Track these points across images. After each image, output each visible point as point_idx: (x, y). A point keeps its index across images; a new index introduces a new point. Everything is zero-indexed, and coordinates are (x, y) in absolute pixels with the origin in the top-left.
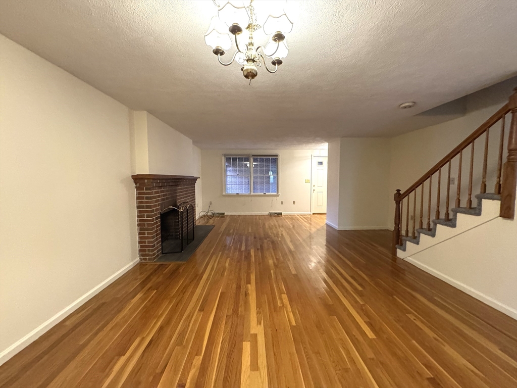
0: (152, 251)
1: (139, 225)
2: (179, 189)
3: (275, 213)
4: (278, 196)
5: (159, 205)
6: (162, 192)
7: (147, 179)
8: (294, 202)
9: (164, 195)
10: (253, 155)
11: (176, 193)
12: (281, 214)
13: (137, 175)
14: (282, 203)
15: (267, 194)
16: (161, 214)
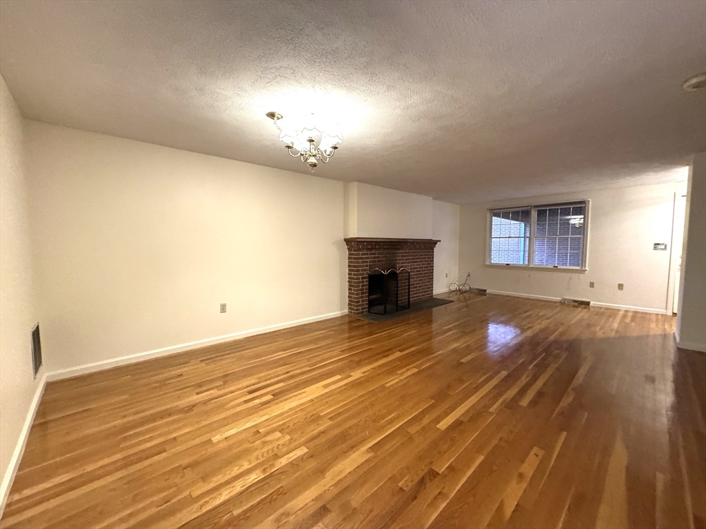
0: (357, 306)
1: (349, 282)
2: (400, 253)
3: (575, 301)
4: (583, 271)
5: (367, 266)
6: (371, 254)
7: (354, 242)
8: (621, 287)
9: (374, 258)
10: (536, 206)
11: (396, 257)
12: (588, 304)
13: (351, 238)
14: (592, 285)
15: (559, 267)
16: (369, 275)
